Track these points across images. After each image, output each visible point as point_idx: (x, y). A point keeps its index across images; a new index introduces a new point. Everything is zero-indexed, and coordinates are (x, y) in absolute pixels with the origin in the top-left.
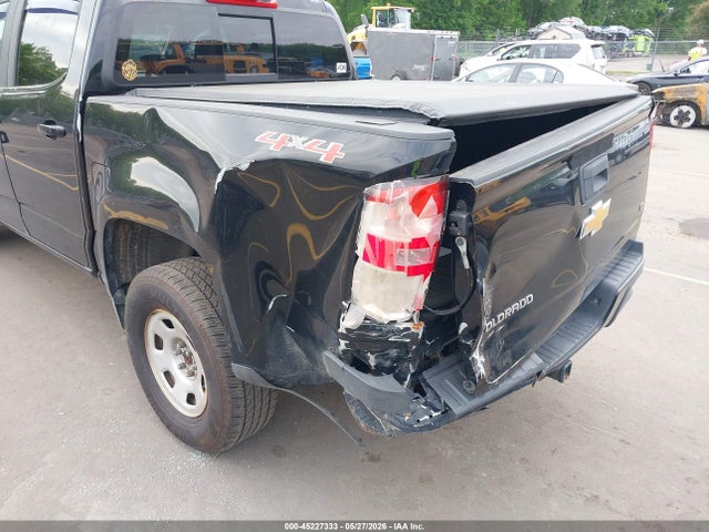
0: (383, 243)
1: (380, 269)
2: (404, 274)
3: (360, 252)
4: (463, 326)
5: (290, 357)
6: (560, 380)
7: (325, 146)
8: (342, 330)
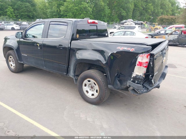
0: (141, 63)
1: (140, 67)
2: (144, 67)
3: (137, 64)
4: (151, 76)
5: (117, 84)
6: (159, 88)
7: (131, 49)
8: (132, 77)
